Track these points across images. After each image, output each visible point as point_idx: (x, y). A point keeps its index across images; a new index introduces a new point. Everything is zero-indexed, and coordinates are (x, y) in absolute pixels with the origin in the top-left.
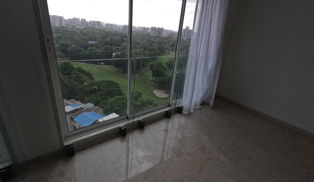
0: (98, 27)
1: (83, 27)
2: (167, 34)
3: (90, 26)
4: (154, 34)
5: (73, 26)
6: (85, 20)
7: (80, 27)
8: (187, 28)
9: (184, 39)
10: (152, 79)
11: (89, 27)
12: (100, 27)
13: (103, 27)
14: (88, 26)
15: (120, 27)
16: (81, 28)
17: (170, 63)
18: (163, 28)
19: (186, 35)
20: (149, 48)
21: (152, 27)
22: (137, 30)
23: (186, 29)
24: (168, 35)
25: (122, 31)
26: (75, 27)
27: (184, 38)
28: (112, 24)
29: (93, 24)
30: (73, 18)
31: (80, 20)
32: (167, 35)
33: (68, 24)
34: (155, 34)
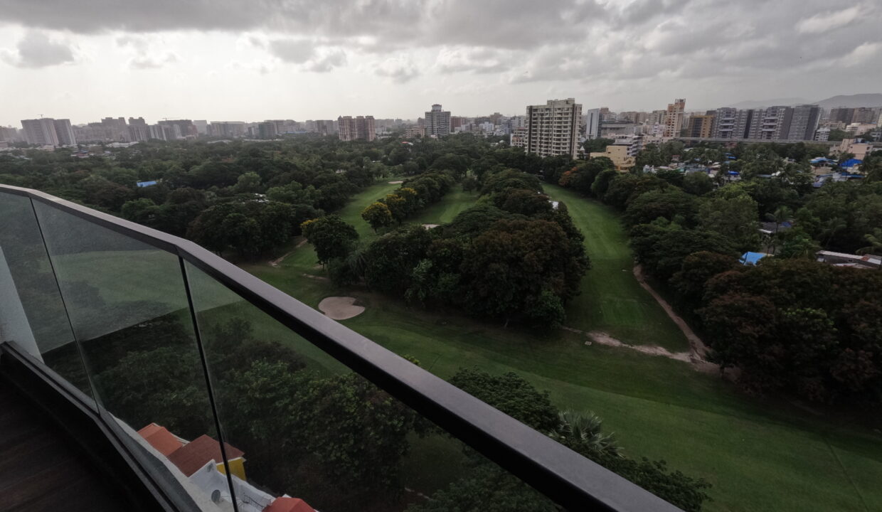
0: (184, 138)
1: (132, 143)
2: (388, 130)
3: (158, 138)
4: (348, 136)
5: (100, 143)
6: (141, 120)
7: (122, 144)
8: (438, 108)
9: (432, 139)
10: (319, 267)
11: (155, 140)
12: (191, 136)
13: (201, 135)
14: (153, 137)
15: (250, 129)
16: (126, 145)
17: (375, 212)
18: (371, 118)
19: (436, 127)
20: (316, 178)
21: (340, 118)
22: (303, 130)
23: (433, 111)
24: (391, 133)
25: (257, 138)
26: (107, 146)
27: (432, 136)
28: (226, 122)
29: (166, 130)
30: (103, 120)
31: (127, 122)
32: (385, 135)
33: (87, 137)
34: (352, 136)
